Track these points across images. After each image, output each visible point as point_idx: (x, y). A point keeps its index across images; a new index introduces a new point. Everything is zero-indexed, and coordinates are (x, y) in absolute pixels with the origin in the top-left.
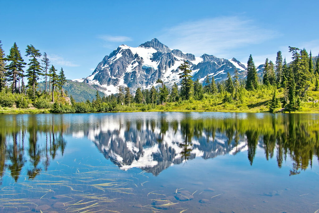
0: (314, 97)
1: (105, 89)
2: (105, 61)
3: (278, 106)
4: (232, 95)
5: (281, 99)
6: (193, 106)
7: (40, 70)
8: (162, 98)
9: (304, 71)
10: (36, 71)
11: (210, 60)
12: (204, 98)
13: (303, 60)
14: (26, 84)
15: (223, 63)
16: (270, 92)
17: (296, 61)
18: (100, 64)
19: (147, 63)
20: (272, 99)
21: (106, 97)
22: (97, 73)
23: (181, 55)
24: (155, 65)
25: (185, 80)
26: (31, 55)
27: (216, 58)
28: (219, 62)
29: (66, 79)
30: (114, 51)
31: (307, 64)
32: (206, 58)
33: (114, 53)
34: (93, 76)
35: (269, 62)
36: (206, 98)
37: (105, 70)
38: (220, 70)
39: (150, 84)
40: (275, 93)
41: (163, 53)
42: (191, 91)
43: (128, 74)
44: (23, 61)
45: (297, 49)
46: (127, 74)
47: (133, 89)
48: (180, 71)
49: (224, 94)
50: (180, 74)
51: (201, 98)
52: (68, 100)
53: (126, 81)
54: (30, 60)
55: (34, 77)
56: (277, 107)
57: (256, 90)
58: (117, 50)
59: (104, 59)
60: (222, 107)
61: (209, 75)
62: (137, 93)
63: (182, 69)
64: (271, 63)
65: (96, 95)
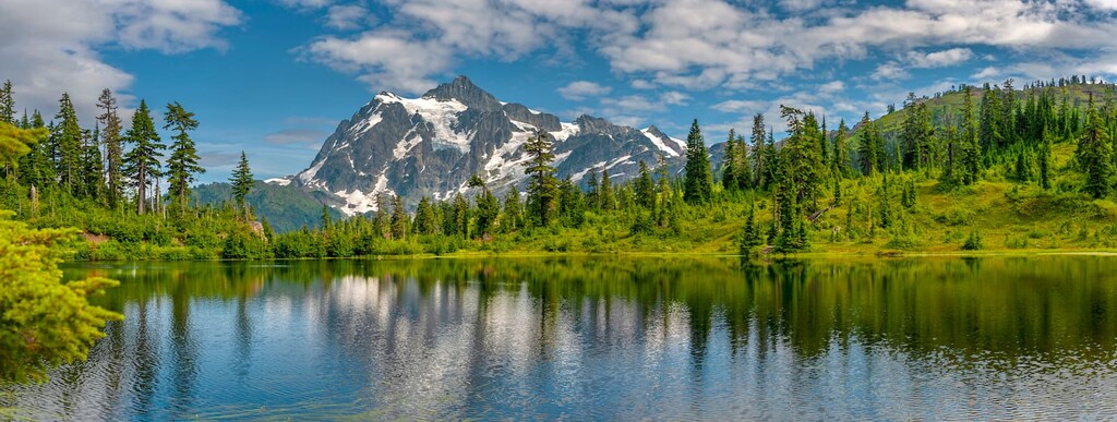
0: (834, 221)
1: (343, 201)
2: (341, 134)
3: (759, 241)
4: (653, 215)
5: (766, 223)
6: (559, 242)
7: (194, 160)
8: (483, 222)
9: (812, 161)
10: (186, 163)
11: (598, 130)
12: (587, 223)
13: (809, 139)
14: (164, 191)
15: (628, 138)
16: (740, 208)
17: (795, 140)
18: (329, 142)
19: (444, 135)
20: (743, 223)
21: (343, 220)
22: (322, 163)
23: (527, 118)
24: (462, 142)
25: (540, 177)
26: (175, 126)
27: (612, 126)
28: (618, 135)
29: (254, 178)
30: (362, 109)
31: (818, 145)
32: (586, 124)
33: (364, 114)
34: (312, 172)
35: (736, 138)
36: (591, 222)
37: (341, 155)
38: (618, 155)
39: (450, 189)
40: (752, 211)
41: (483, 111)
42: (554, 205)
43: (398, 163)
44: (159, 140)
45: (798, 112)
46: (396, 165)
47: (408, 201)
48: (525, 157)
49: (633, 211)
50: (527, 163)
51: (578, 222)
52: (258, 228)
53: (393, 181)
54: (173, 138)
55: (182, 177)
56: (756, 244)
57: (708, 204)
58: (370, 106)
59: (339, 129)
60: (630, 246)
61: (596, 166)
62: (421, 210)
63: (531, 152)
64: (741, 141)
65: (323, 217)
